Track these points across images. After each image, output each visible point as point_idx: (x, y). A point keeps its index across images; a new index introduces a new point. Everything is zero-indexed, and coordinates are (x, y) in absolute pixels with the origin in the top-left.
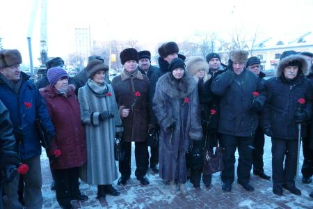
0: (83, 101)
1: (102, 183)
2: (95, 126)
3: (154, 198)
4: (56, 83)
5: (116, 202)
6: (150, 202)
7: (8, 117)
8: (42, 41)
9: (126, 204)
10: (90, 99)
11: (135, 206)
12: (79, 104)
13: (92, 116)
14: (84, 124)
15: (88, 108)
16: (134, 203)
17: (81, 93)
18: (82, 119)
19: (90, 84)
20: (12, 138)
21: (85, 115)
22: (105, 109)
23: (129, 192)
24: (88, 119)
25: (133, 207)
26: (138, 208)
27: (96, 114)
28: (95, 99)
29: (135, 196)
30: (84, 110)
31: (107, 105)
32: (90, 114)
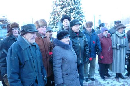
0: (113, 39)
1: (118, 72)
4: (103, 33)
5: (123, 81)
10: (116, 39)
15: (115, 42)
17: (113, 36)
18: (112, 46)
19: (117, 33)
22: (122, 43)
24: (114, 46)
27: (118, 45)
28: (118, 39)
30: (113, 43)
31: (123, 42)
32: (116, 45)
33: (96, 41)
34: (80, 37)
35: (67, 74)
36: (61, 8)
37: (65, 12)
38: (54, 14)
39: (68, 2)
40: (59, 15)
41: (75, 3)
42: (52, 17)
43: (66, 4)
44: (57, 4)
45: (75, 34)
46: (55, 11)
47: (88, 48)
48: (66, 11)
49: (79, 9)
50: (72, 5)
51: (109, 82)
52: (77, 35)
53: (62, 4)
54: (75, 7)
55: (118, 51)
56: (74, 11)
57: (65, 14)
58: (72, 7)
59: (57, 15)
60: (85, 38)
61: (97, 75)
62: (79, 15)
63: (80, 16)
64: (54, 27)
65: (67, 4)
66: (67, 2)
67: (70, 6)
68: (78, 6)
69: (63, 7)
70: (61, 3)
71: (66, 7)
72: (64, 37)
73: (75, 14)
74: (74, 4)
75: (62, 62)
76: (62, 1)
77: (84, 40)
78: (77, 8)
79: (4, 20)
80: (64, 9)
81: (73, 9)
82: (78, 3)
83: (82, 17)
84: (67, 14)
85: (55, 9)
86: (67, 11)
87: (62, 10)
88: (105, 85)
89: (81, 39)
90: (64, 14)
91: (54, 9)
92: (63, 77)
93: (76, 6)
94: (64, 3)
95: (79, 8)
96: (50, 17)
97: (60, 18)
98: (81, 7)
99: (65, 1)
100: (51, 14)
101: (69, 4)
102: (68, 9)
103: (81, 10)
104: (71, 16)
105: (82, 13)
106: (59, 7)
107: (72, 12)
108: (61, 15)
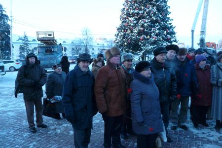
0: (213, 72)
2: (219, 87)
4: (199, 63)
7: (175, 77)
8: (201, 32)
12: (210, 74)
13: (217, 81)
14: (212, 85)
15: (215, 76)
17: (212, 69)
18: (211, 82)
19: (218, 64)
20: (176, 85)
21: (213, 80)
24: (215, 82)
27: (221, 80)
30: (213, 77)
32: (216, 80)
34: (166, 68)
35: (147, 112)
36: (136, 20)
37: (143, 26)
38: (124, 30)
39: (147, 10)
40: (132, 32)
41: (158, 11)
43: (144, 13)
44: (129, 14)
45: (160, 64)
46: (126, 25)
47: (175, 83)
48: (143, 24)
49: (166, 22)
53: (138, 14)
54: (159, 19)
55: (220, 89)
56: (157, 24)
57: (142, 29)
58: (154, 18)
59: (129, 32)
60: (172, 71)
61: (188, 123)
62: (165, 32)
63: (168, 33)
64: (124, 51)
65: (145, 13)
66: (145, 10)
67: (151, 17)
68: (164, 16)
69: (140, 19)
70: (136, 11)
71: (144, 18)
73: (159, 29)
74: (157, 13)
75: (141, 98)
76: (137, 9)
77: (170, 74)
78: (163, 20)
79: (50, 40)
80: (140, 21)
81: (156, 21)
82: (164, 11)
83: (170, 35)
84: (145, 30)
86: (146, 25)
87: (137, 23)
88: (198, 135)
89: (167, 71)
90: (140, 30)
91: (123, 21)
92: (143, 116)
93: (160, 15)
94: (141, 12)
95: (166, 19)
96: (118, 35)
97: (133, 36)
98: (169, 18)
99: (143, 8)
100: (120, 29)
101: (148, 13)
102: (147, 21)
103: (170, 22)
104: (151, 33)
105: (171, 27)
106: (133, 19)
107: (154, 27)
108: (136, 32)
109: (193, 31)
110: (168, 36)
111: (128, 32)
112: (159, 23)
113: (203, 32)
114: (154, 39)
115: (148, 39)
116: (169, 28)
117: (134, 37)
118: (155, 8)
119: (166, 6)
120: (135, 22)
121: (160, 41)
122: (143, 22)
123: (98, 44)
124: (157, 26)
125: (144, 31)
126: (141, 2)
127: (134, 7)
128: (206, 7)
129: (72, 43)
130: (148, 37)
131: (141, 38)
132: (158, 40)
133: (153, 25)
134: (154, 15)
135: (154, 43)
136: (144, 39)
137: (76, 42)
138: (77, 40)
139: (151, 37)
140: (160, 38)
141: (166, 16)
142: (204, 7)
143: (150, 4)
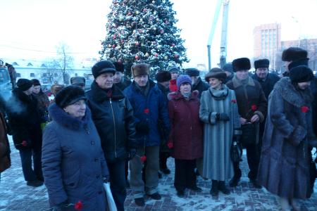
0: (203, 102)
2: (212, 125)
3: (264, 205)
5: (226, 198)
6: (258, 208)
8: (222, 48)
9: (234, 203)
10: (210, 101)
11: (242, 206)
15: (207, 108)
16: (242, 204)
22: (222, 111)
23: (244, 194)
25: (239, 207)
26: (244, 208)
27: (214, 113)
29: (247, 198)
30: (204, 110)
31: (224, 107)
32: (209, 113)
33: (160, 109)
34: (115, 100)
35: (72, 184)
36: (128, 29)
37: (138, 38)
38: (112, 44)
39: (144, 17)
40: (123, 48)
41: (160, 17)
42: (106, 51)
43: (139, 20)
44: (118, 21)
45: (104, 93)
46: (115, 37)
48: (138, 36)
49: (172, 33)
50: (155, 22)
51: (195, 201)
52: (109, 94)
53: (131, 20)
54: (162, 28)
56: (159, 36)
57: (137, 42)
58: (154, 27)
60: (126, 104)
62: (172, 47)
63: (175, 49)
65: (141, 20)
66: (141, 16)
67: (150, 26)
68: (168, 25)
69: (134, 28)
70: (128, 17)
71: (139, 27)
72: (73, 101)
73: (162, 43)
74: (158, 19)
75: (62, 158)
76: (130, 13)
77: (123, 108)
78: (167, 30)
80: (134, 31)
81: (158, 32)
82: (168, 18)
83: (178, 51)
84: (142, 45)
85: (113, 33)
86: (142, 37)
87: (130, 34)
89: (118, 104)
90: (134, 45)
91: (110, 32)
93: (163, 24)
94: (135, 18)
95: (172, 29)
96: (103, 52)
97: (124, 53)
98: (175, 28)
99: (137, 12)
100: (105, 43)
101: (146, 20)
102: (143, 31)
103: (177, 33)
104: (151, 49)
105: (180, 40)
106: (124, 28)
107: (154, 40)
108: (129, 47)
109: (209, 46)
110: (175, 52)
111: (117, 48)
112: (162, 35)
113: (223, 49)
114: (154, 57)
115: (146, 58)
116: (176, 43)
117: (125, 55)
118: (155, 13)
119: (171, 10)
120: (127, 33)
121: (163, 59)
122: (138, 33)
123: (84, 67)
124: (159, 39)
125: (140, 45)
126: (134, 4)
127: (125, 12)
128: (225, 15)
129: (43, 65)
130: (147, 54)
131: (136, 56)
132: (160, 59)
133: (153, 37)
134: (154, 23)
135: (156, 63)
136: (141, 57)
137: (48, 65)
138: (50, 61)
139: (150, 54)
140: (164, 55)
141: (172, 25)
142: (223, 15)
143: (149, 7)
